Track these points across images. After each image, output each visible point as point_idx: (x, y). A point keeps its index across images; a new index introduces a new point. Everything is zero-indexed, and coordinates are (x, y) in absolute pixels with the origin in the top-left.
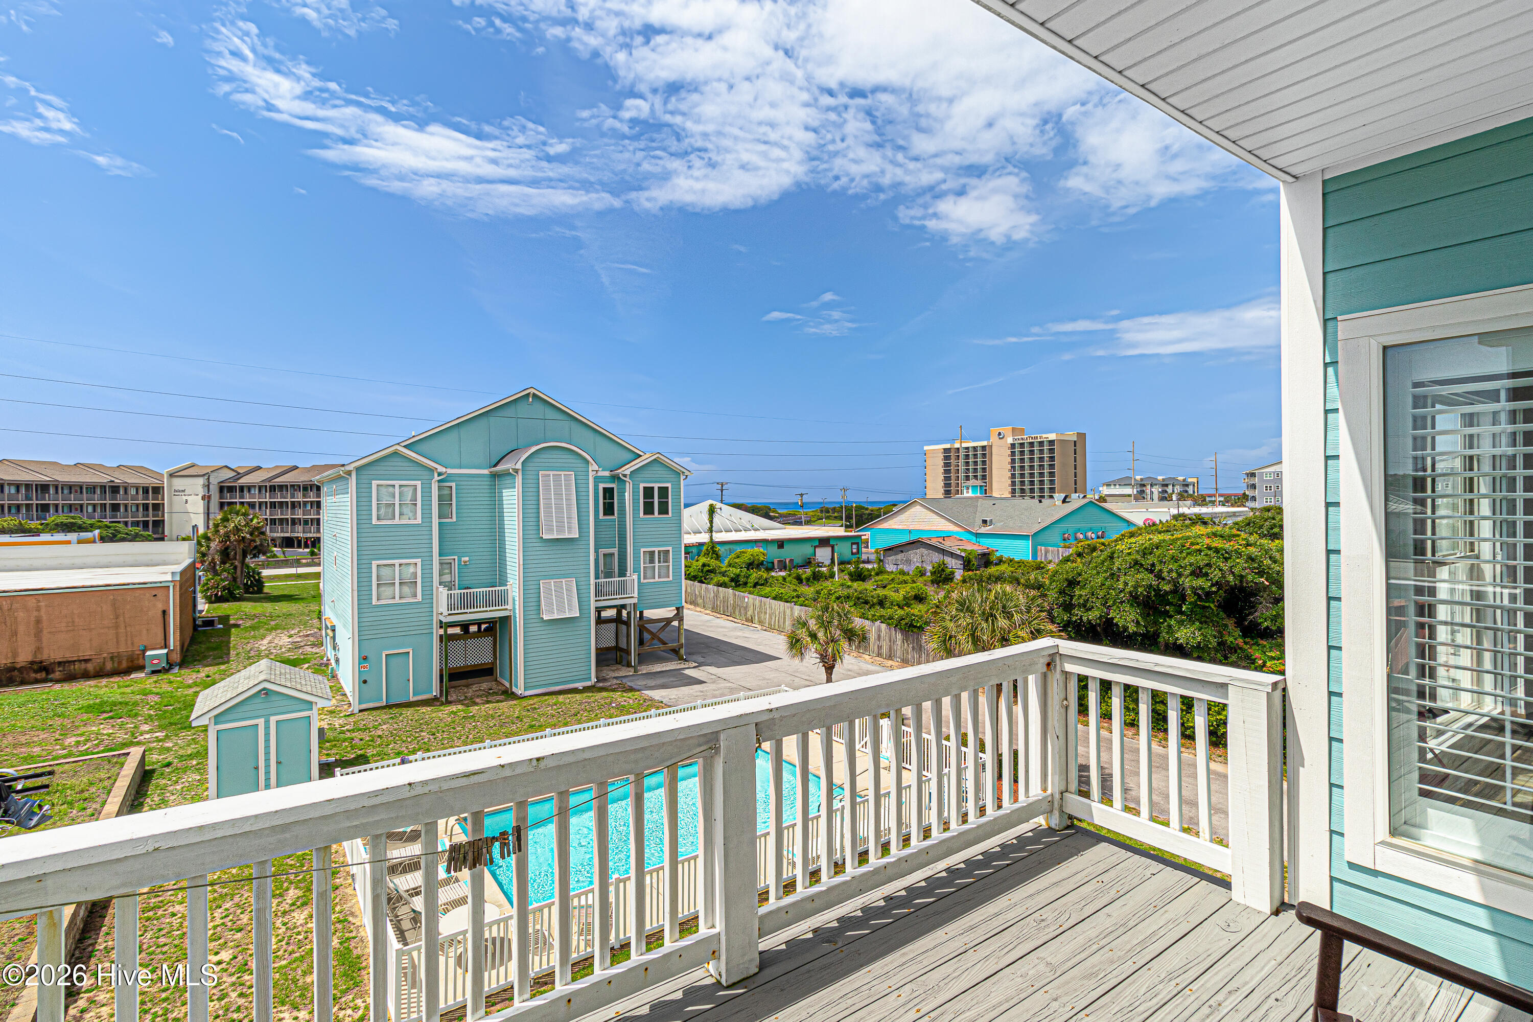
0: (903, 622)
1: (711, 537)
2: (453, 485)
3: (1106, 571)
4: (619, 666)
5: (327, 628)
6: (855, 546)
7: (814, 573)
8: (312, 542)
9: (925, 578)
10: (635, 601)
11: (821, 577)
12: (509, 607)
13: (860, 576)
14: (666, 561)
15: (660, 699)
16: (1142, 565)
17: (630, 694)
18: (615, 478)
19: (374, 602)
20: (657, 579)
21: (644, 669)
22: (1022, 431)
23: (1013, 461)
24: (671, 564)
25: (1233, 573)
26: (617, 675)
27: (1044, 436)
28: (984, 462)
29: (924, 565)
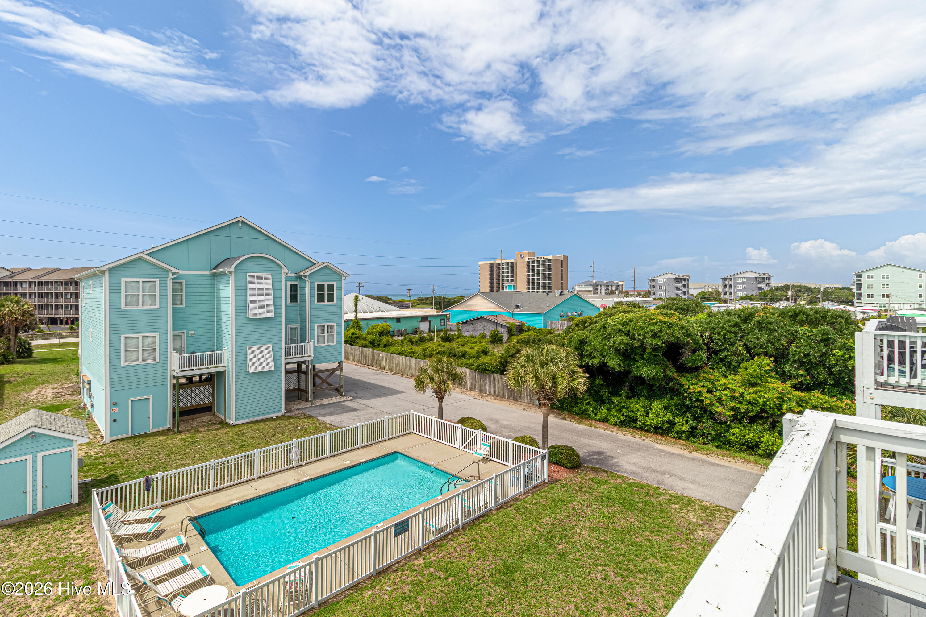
0: (480, 368)
1: (356, 316)
2: (183, 282)
3: (601, 335)
4: (300, 401)
5: (84, 382)
6: (443, 321)
7: (420, 338)
8: (71, 321)
9: (486, 340)
10: (312, 358)
11: (425, 340)
12: (224, 365)
13: (447, 339)
14: (332, 332)
15: (330, 422)
16: (623, 332)
17: (310, 421)
18: (299, 278)
19: (123, 363)
20: (326, 344)
21: (318, 403)
22: (533, 254)
23: (529, 271)
24: (335, 334)
25: (673, 336)
26: (299, 407)
27: (546, 257)
28: (512, 272)
29: (485, 332)
